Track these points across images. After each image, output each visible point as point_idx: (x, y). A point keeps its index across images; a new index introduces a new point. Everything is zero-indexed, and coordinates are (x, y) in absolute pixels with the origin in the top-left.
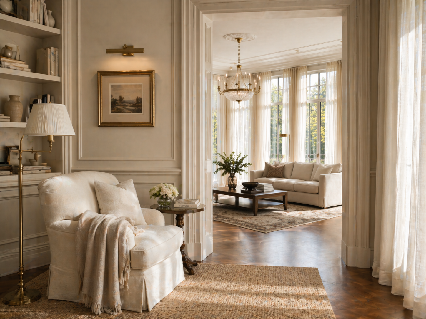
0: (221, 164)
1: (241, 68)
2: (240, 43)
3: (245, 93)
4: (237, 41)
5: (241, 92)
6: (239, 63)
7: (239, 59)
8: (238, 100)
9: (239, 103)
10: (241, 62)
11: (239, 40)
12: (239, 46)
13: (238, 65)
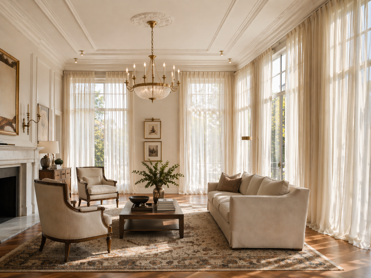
0: (145, 174)
1: (155, 59)
2: (153, 28)
3: (159, 89)
4: (149, 26)
5: (154, 87)
6: (152, 53)
7: (152, 48)
8: (151, 97)
9: (152, 102)
10: (154, 51)
11: (151, 23)
12: (152, 31)
13: (152, 55)
